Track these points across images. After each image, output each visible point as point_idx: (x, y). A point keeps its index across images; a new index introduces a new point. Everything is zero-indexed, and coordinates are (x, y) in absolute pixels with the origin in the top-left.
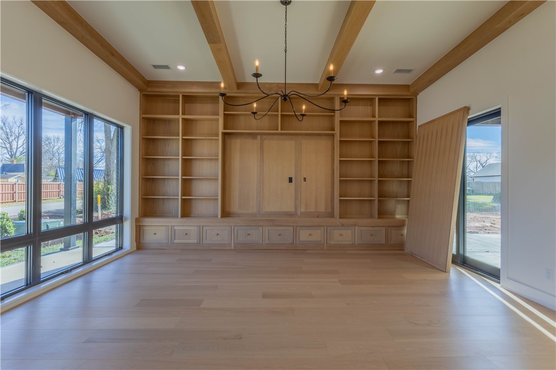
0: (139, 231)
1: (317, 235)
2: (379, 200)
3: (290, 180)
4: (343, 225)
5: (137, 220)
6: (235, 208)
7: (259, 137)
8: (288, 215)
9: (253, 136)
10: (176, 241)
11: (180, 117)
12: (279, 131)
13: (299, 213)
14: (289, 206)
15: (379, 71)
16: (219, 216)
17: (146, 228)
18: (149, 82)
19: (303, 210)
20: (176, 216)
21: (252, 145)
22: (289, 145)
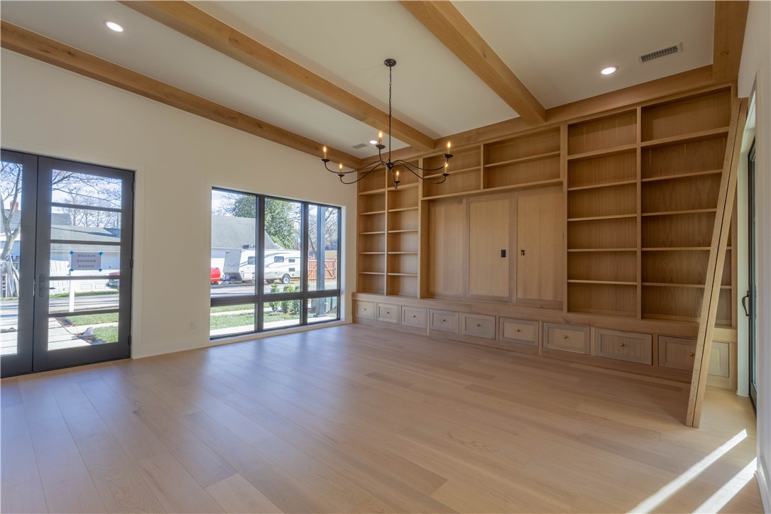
0: (354, 305)
1: (528, 333)
2: (643, 287)
3: (503, 254)
4: (567, 322)
5: (353, 295)
6: (440, 287)
7: (464, 201)
8: (499, 301)
9: (458, 199)
10: (380, 319)
11: (386, 190)
12: (482, 190)
13: (514, 298)
14: (501, 290)
15: (608, 71)
16: (419, 296)
17: (359, 303)
18: (363, 160)
19: (520, 296)
20: (383, 294)
21: (457, 211)
22: (500, 206)
